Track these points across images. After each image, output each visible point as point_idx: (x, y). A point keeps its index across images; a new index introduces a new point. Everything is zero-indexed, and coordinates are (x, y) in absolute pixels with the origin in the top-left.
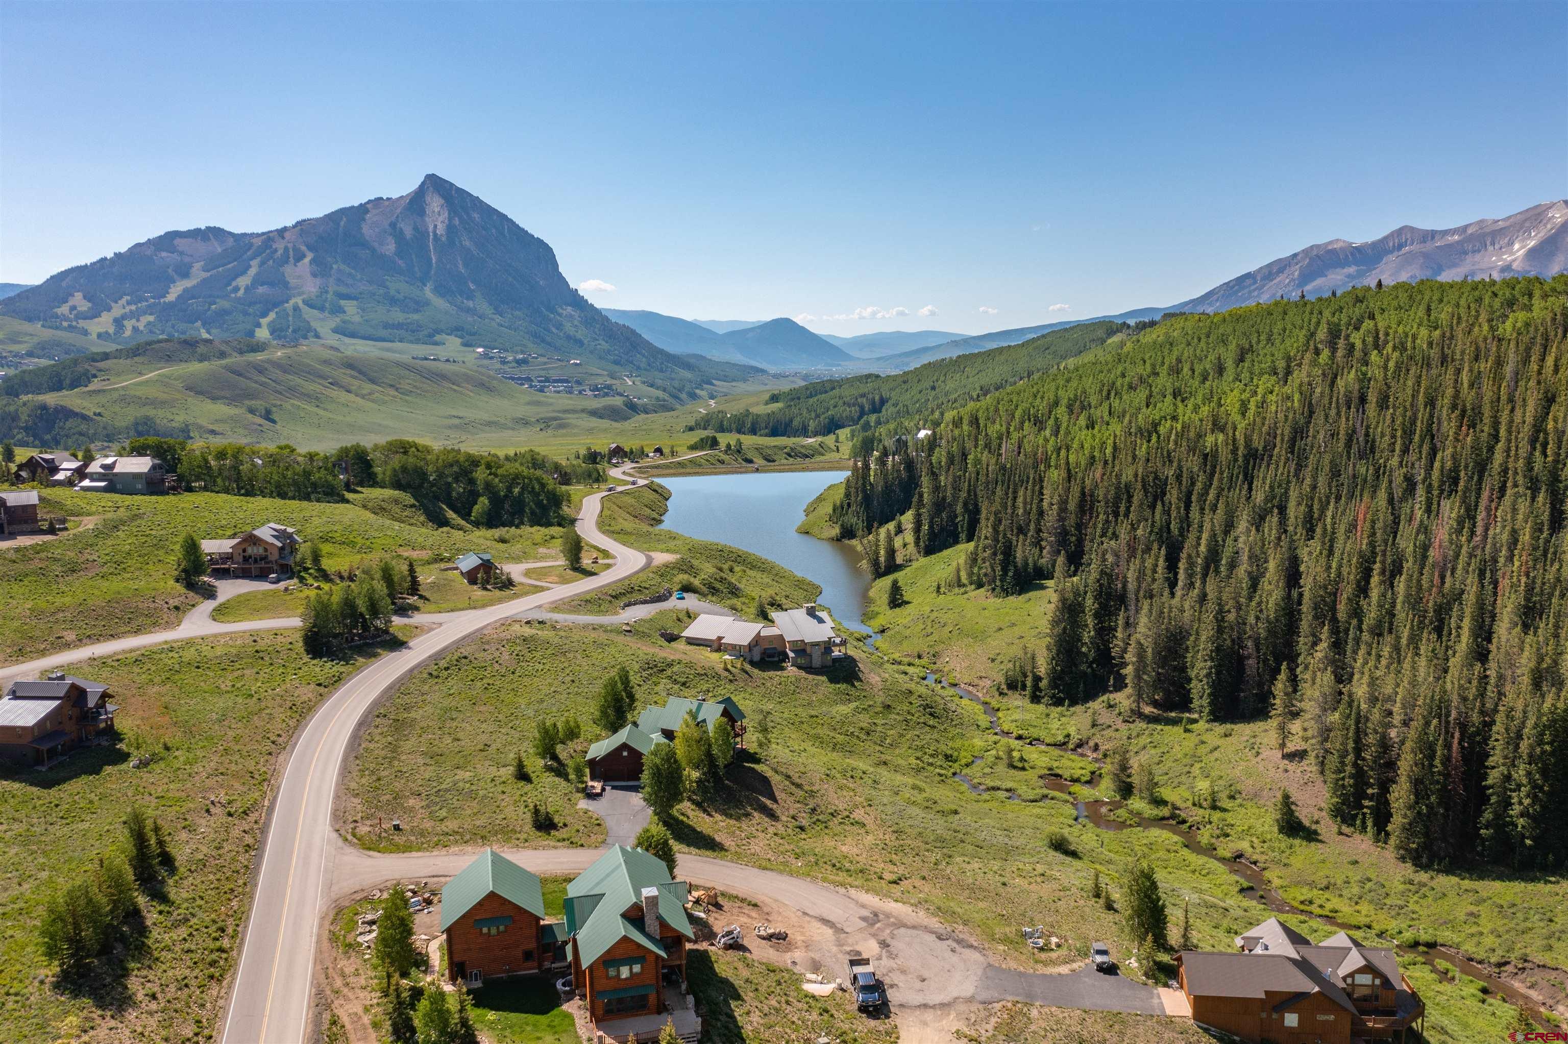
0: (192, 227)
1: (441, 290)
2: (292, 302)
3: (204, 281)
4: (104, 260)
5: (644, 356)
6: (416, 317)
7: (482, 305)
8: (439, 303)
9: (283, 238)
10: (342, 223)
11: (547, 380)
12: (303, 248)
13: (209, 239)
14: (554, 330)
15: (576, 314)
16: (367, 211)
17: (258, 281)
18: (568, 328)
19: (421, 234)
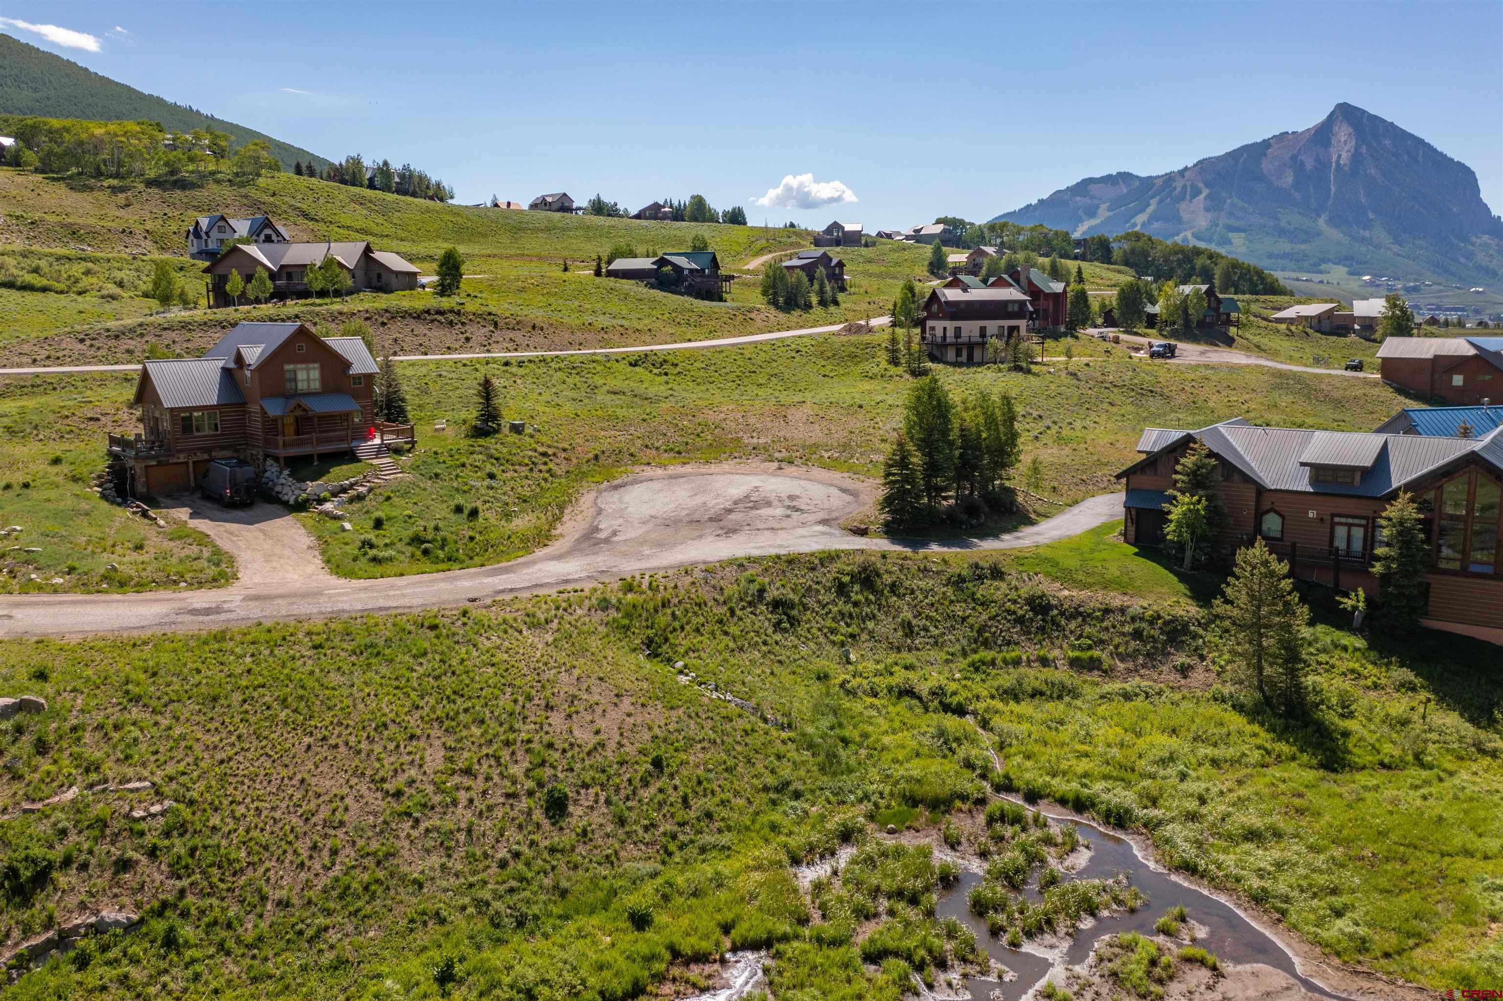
0: (1105, 173)
1: (1336, 221)
2: (1182, 234)
3: (1108, 219)
4: (1029, 206)
6: (1304, 247)
7: (1380, 234)
9: (1183, 177)
10: (1243, 160)
12: (1201, 185)
13: (1118, 183)
14: (1462, 260)
15: (1494, 242)
16: (1270, 146)
17: (1153, 218)
18: (1481, 258)
19: (1322, 165)
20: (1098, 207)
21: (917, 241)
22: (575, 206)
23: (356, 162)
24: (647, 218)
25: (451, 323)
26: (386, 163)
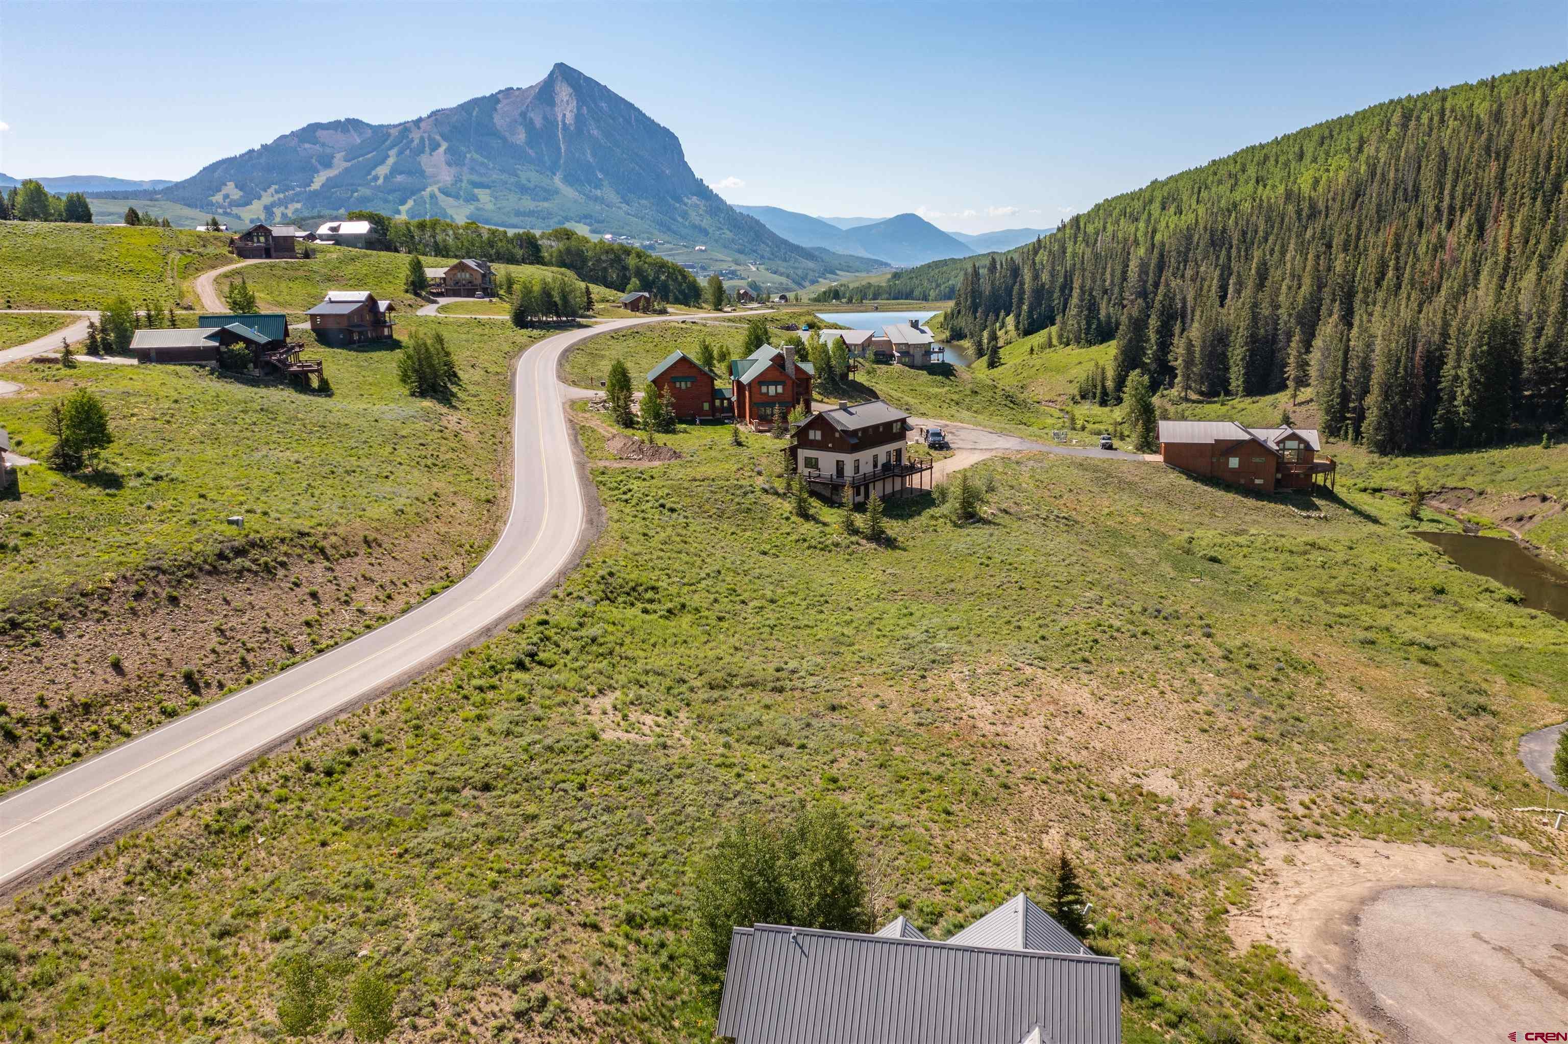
0: (332, 119)
1: (570, 179)
2: (429, 190)
3: (347, 170)
4: (251, 151)
5: (768, 245)
6: (546, 204)
9: (419, 128)
12: (438, 138)
13: (348, 131)
15: (702, 203)
16: (498, 101)
17: (394, 171)
18: (694, 217)
19: (550, 123)
25: (268, 570)
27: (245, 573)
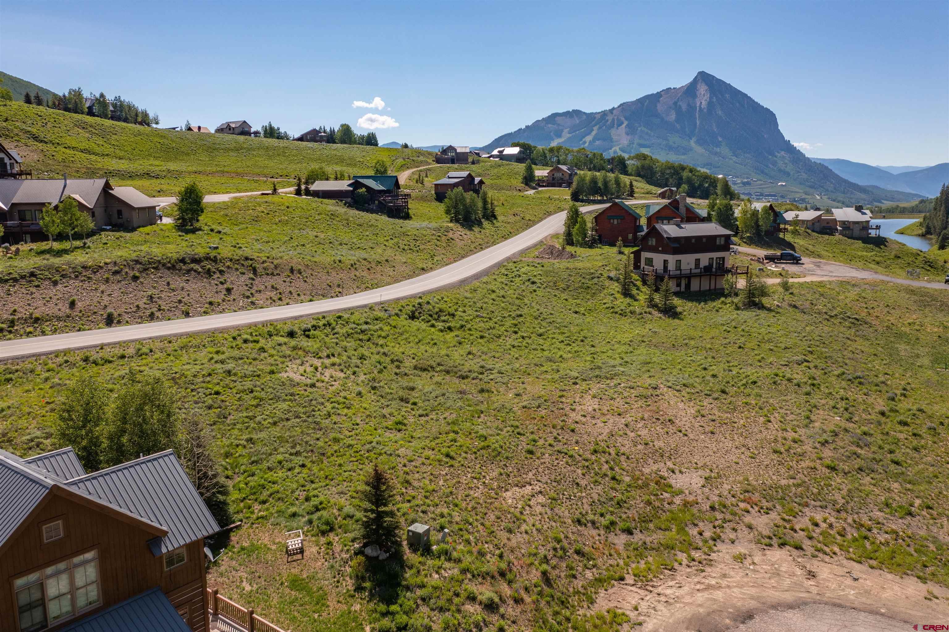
0: (565, 110)
1: (700, 142)
2: (613, 149)
5: (832, 183)
6: (683, 157)
7: (725, 150)
8: (699, 150)
9: (612, 113)
10: (646, 104)
11: (762, 195)
13: (573, 116)
14: (770, 166)
15: (787, 156)
16: (661, 96)
17: (595, 139)
19: (691, 108)
20: (562, 131)
21: (501, 159)
22: (252, 130)
23: (78, 94)
24: (308, 141)
25: (209, 273)
26: (102, 95)
27: (193, 272)
